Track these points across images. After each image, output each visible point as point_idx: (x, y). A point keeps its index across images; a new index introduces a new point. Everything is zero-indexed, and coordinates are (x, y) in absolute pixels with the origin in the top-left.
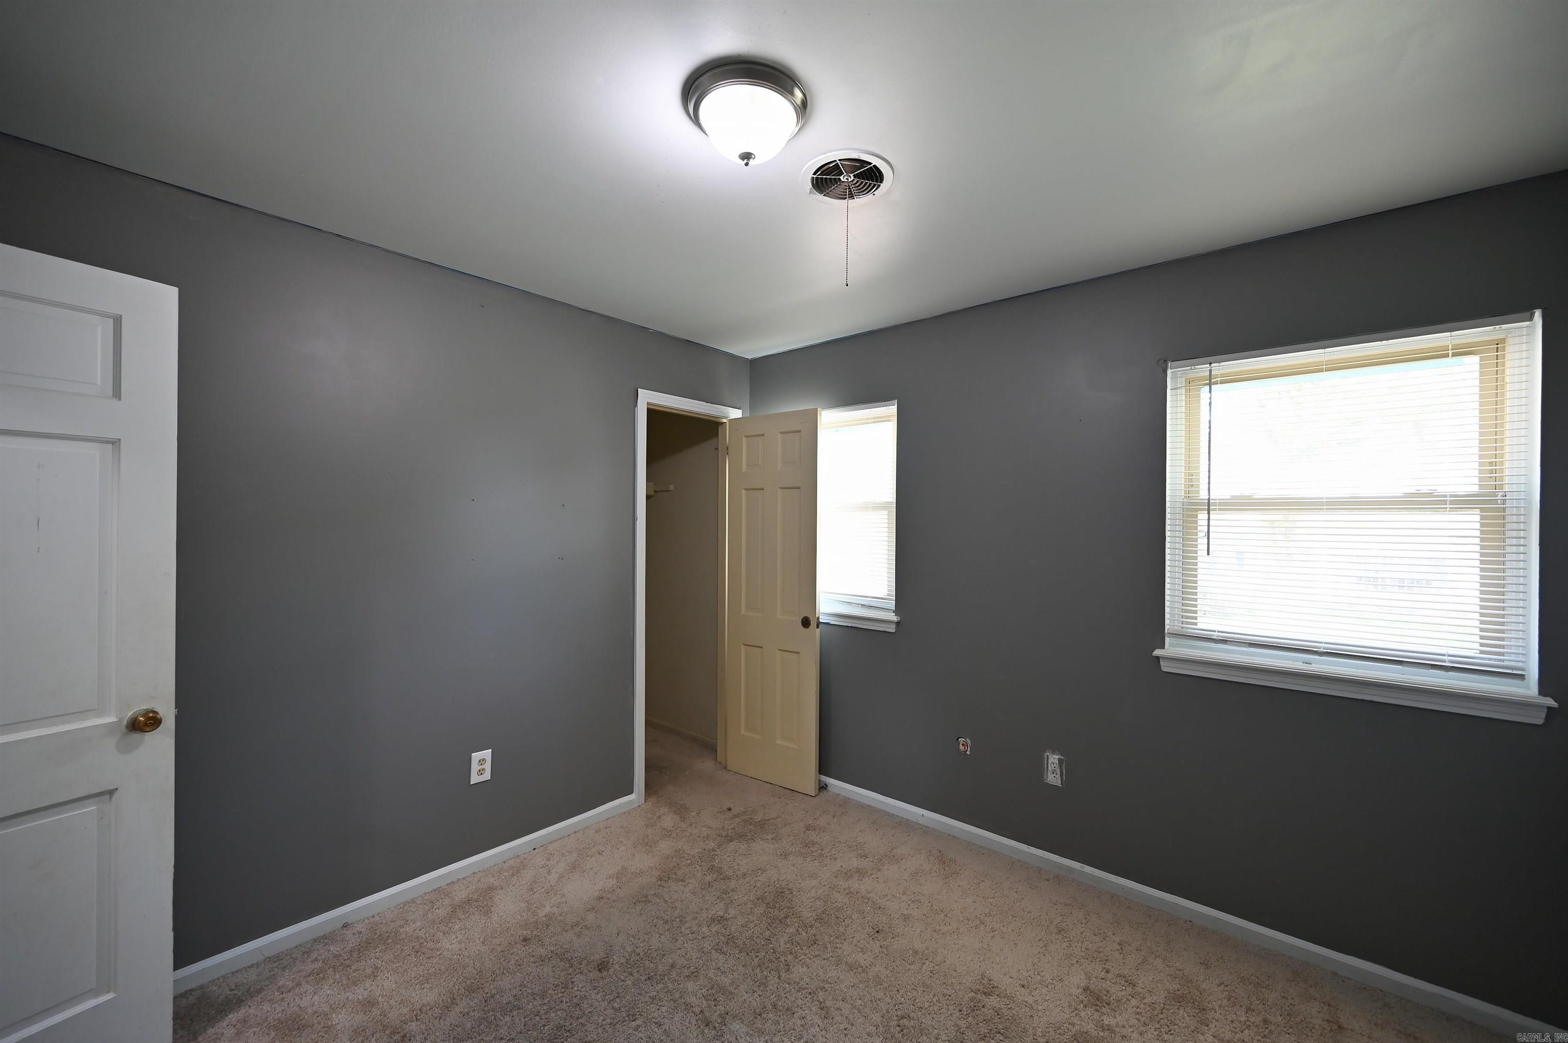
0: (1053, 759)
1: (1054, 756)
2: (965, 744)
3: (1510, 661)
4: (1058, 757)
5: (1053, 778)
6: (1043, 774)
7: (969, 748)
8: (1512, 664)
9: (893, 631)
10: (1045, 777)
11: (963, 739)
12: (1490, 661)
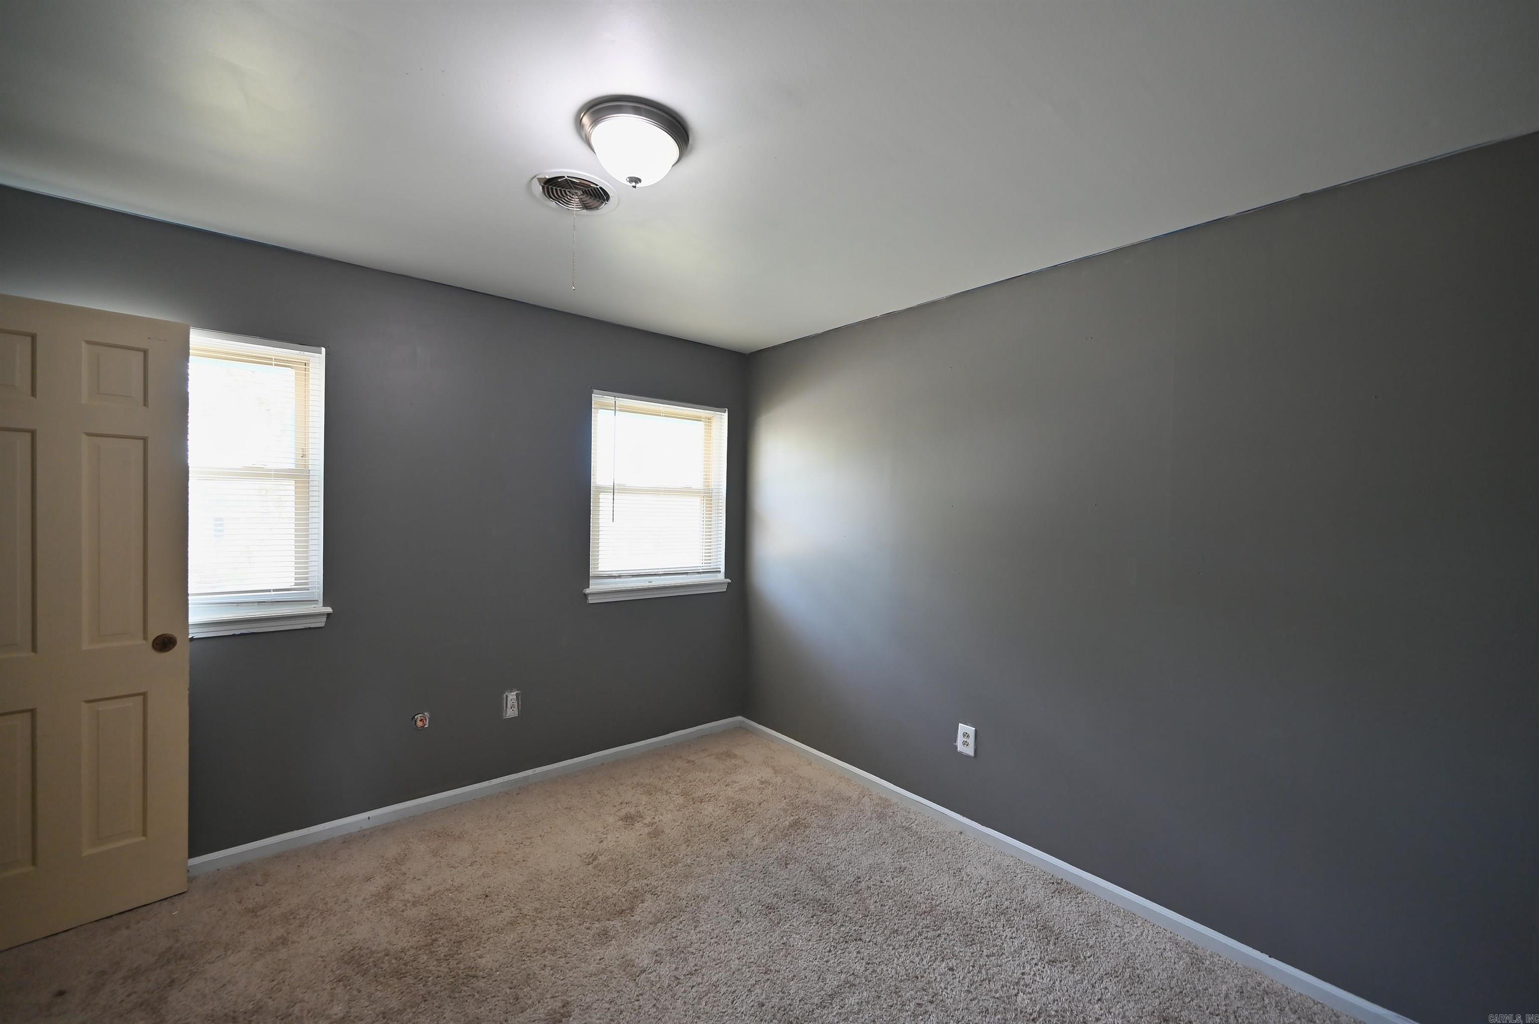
0: (512, 696)
1: (512, 694)
2: (423, 720)
3: (713, 566)
4: (515, 693)
5: (511, 712)
6: (502, 713)
7: (427, 721)
8: (715, 567)
9: (322, 625)
10: (504, 714)
11: (422, 715)
12: (706, 567)
